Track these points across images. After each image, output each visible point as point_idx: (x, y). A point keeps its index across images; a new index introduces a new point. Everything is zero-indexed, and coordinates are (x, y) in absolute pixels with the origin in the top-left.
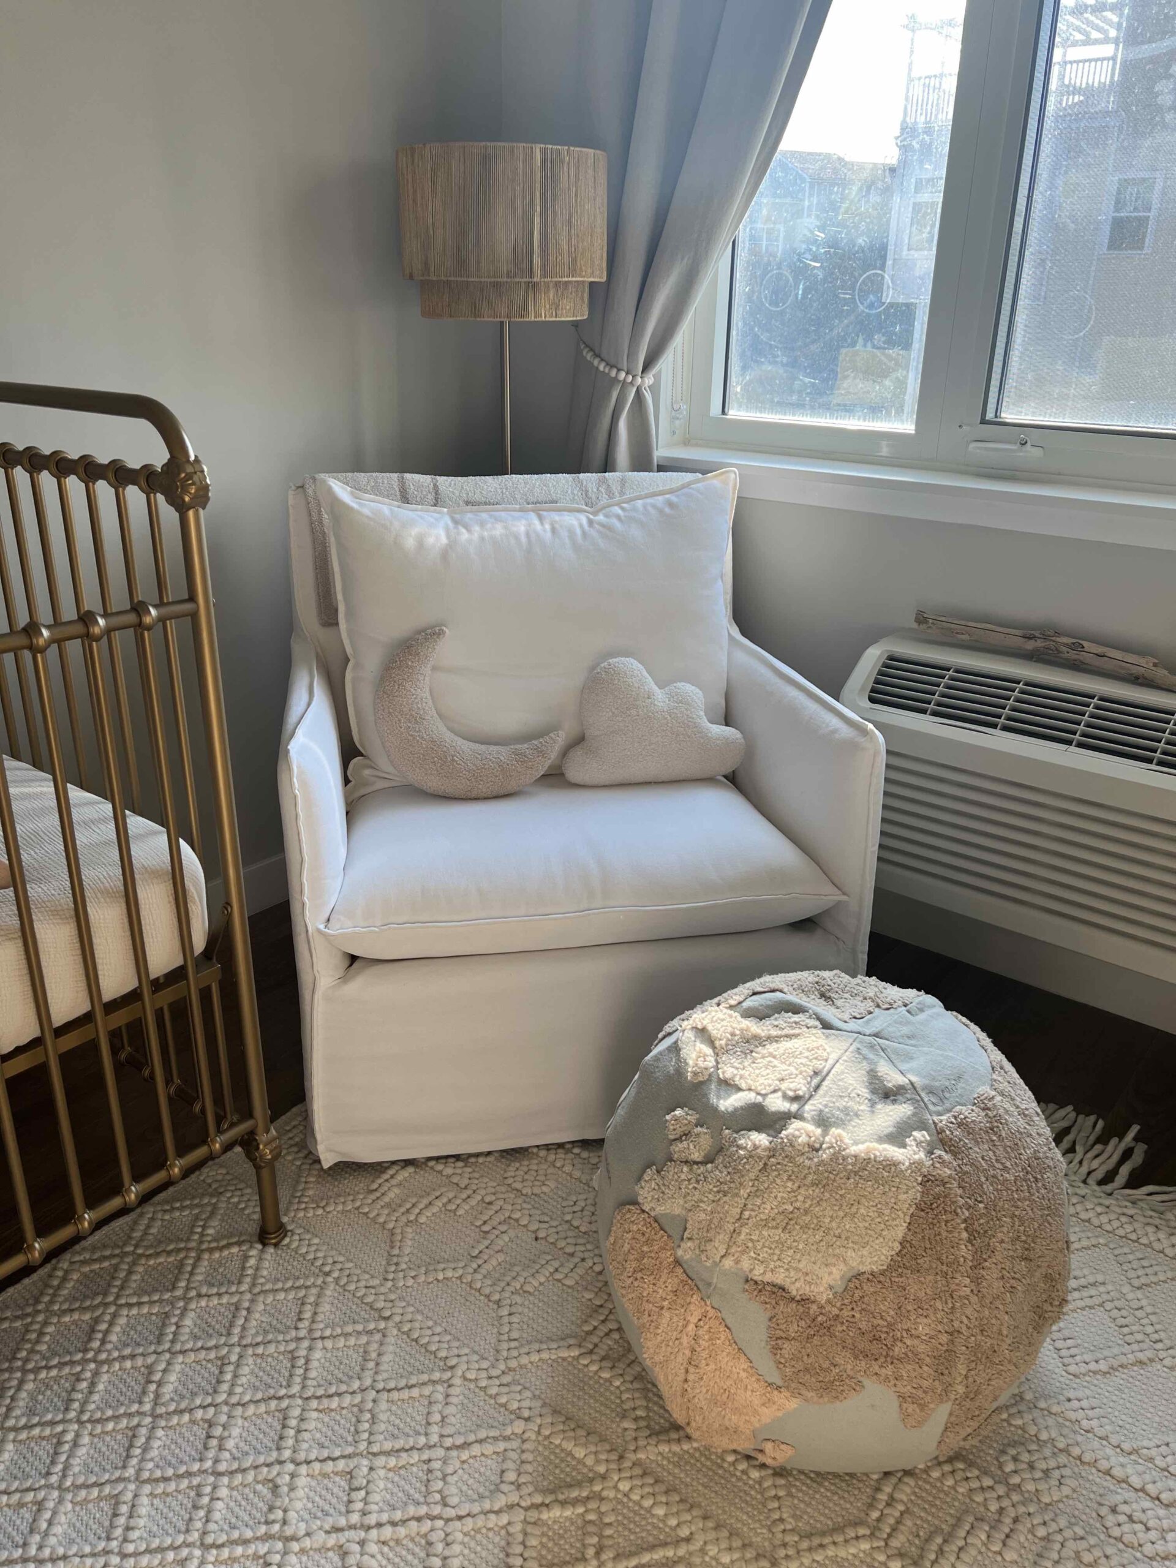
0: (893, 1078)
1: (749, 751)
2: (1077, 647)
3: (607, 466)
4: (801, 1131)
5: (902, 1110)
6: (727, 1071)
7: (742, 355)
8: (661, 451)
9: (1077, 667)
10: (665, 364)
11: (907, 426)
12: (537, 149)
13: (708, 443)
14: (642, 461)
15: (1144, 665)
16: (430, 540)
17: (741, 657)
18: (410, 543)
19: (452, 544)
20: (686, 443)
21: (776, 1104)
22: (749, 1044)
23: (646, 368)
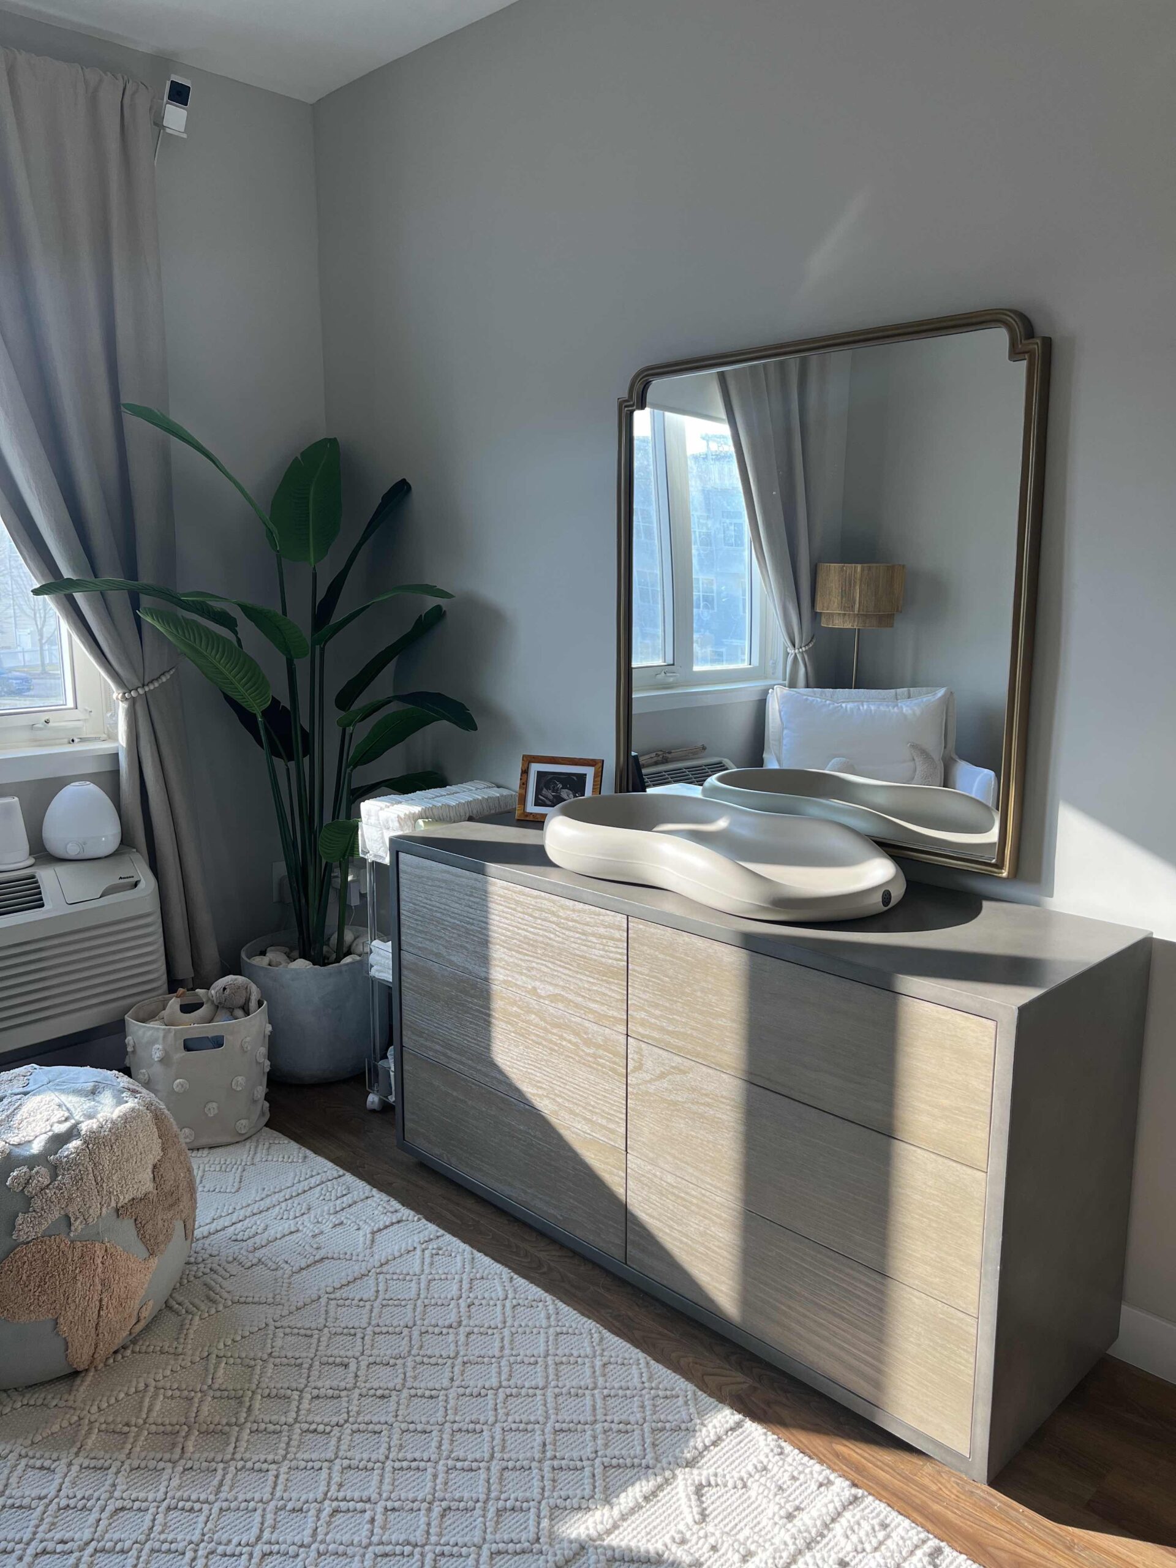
6: (15, 1140)
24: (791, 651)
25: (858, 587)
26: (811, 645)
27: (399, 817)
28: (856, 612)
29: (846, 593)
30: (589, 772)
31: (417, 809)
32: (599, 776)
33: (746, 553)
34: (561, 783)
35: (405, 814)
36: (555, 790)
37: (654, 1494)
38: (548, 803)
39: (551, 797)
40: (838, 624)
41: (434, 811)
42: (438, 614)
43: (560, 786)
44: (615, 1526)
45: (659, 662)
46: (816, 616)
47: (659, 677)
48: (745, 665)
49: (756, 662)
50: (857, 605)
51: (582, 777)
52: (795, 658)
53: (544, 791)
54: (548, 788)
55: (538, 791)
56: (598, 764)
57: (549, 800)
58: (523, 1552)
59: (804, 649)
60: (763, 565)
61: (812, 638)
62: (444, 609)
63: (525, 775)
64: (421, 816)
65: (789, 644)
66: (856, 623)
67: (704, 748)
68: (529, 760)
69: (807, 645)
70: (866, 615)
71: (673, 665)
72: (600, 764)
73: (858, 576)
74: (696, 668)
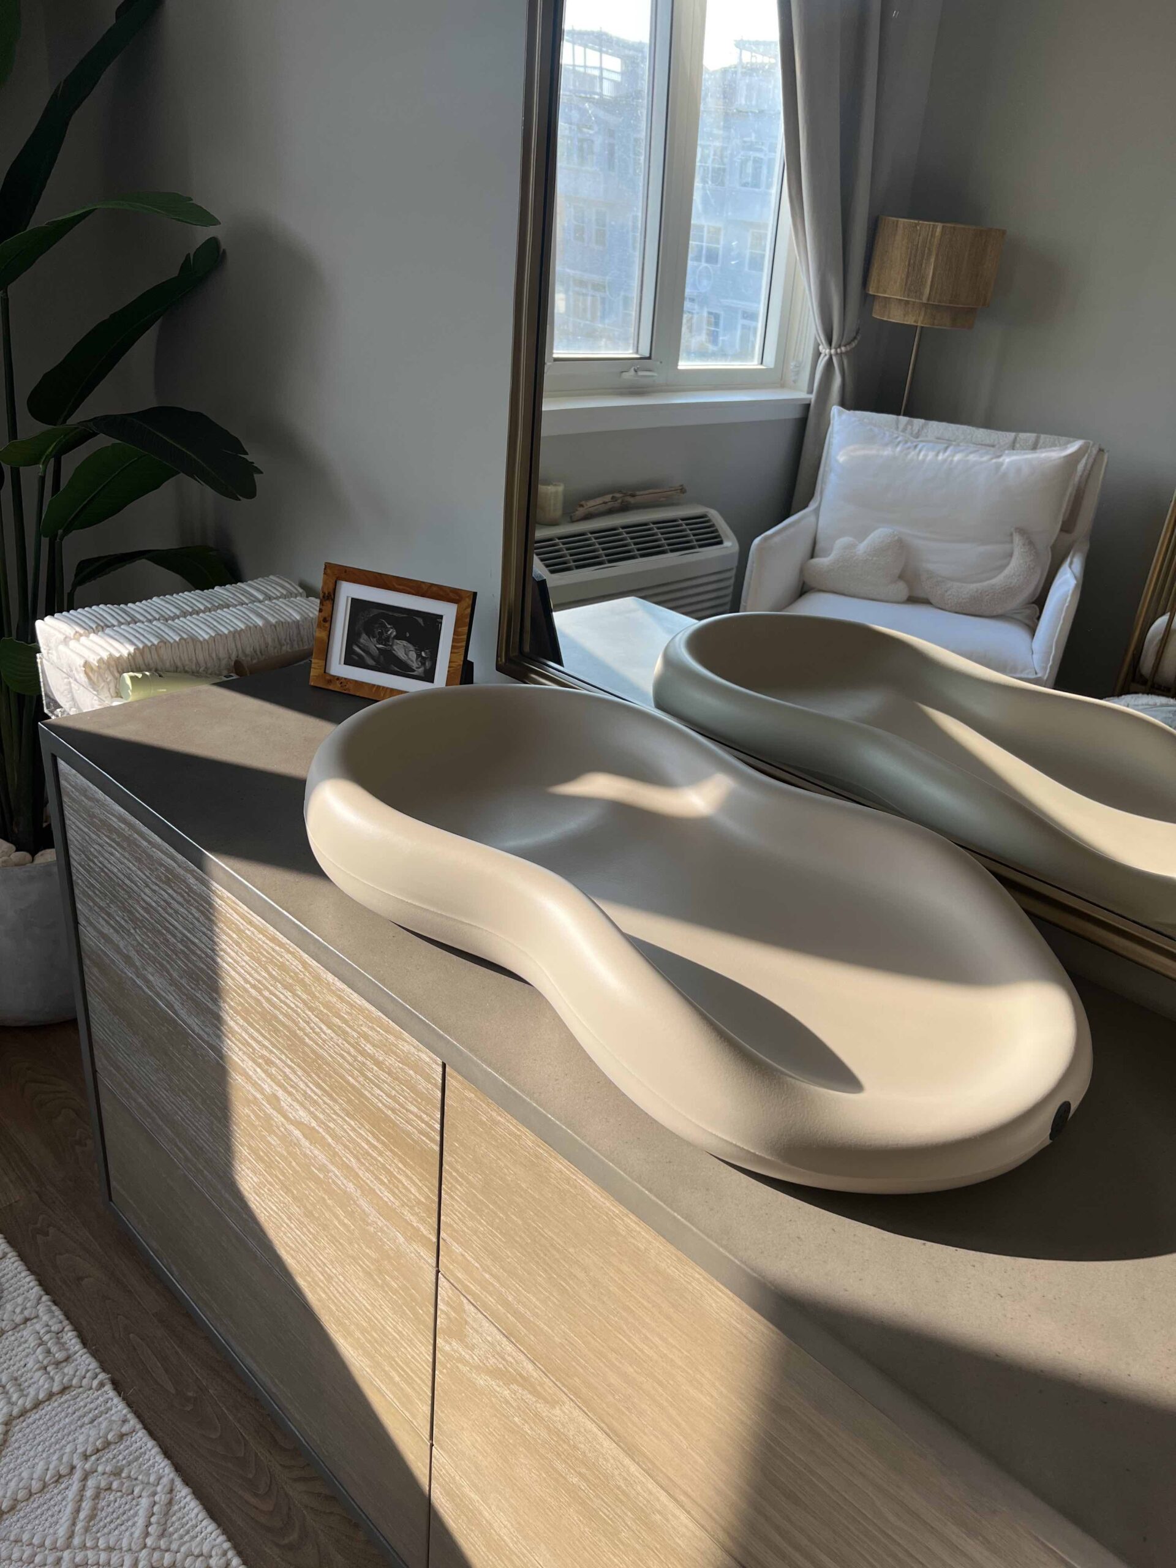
24: (825, 350)
25: (933, 260)
26: (854, 344)
27: (86, 664)
28: (924, 300)
29: (914, 268)
30: (448, 612)
31: (125, 650)
32: (465, 623)
33: (774, 191)
34: (394, 627)
35: (101, 660)
36: (385, 640)
38: (370, 662)
39: (376, 652)
40: (896, 316)
41: (162, 651)
42: (213, 254)
43: (392, 632)
45: (629, 353)
46: (867, 299)
47: (626, 376)
48: (753, 364)
49: (770, 361)
50: (927, 291)
51: (435, 621)
52: (830, 362)
53: (364, 639)
54: (370, 634)
55: (352, 638)
56: (466, 601)
57: (373, 657)
59: (843, 349)
60: (798, 211)
61: (857, 333)
62: (223, 246)
63: (328, 603)
64: (132, 664)
65: (822, 338)
66: (921, 318)
67: (683, 490)
68: (340, 574)
69: (849, 343)
70: (937, 307)
71: (649, 358)
72: (469, 601)
73: (936, 241)
74: (683, 365)
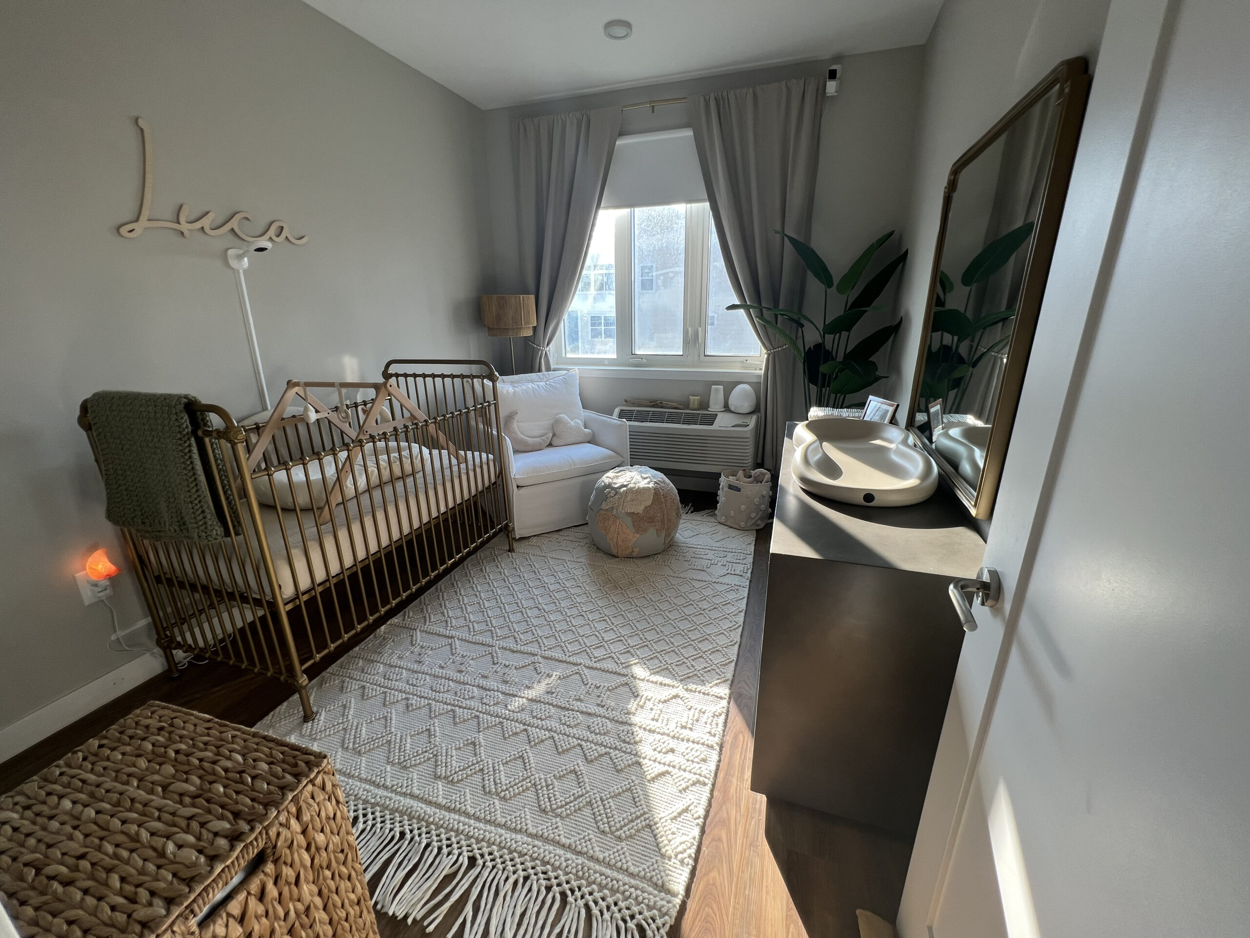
0: (645, 476)
1: (594, 435)
2: (661, 403)
3: (540, 371)
4: (631, 485)
5: (648, 480)
6: (614, 481)
7: (569, 341)
8: (552, 367)
9: (662, 407)
10: (551, 345)
11: (614, 356)
12: (521, 296)
13: (563, 364)
14: (548, 369)
15: (675, 405)
16: (510, 391)
17: (586, 413)
18: (505, 392)
19: (515, 392)
20: (557, 364)
21: (625, 483)
22: (617, 477)
23: (548, 345)
37: (665, 685)
44: (643, 680)
58: (617, 663)
